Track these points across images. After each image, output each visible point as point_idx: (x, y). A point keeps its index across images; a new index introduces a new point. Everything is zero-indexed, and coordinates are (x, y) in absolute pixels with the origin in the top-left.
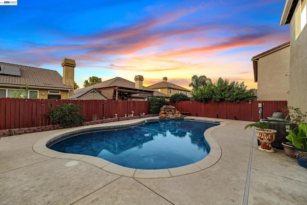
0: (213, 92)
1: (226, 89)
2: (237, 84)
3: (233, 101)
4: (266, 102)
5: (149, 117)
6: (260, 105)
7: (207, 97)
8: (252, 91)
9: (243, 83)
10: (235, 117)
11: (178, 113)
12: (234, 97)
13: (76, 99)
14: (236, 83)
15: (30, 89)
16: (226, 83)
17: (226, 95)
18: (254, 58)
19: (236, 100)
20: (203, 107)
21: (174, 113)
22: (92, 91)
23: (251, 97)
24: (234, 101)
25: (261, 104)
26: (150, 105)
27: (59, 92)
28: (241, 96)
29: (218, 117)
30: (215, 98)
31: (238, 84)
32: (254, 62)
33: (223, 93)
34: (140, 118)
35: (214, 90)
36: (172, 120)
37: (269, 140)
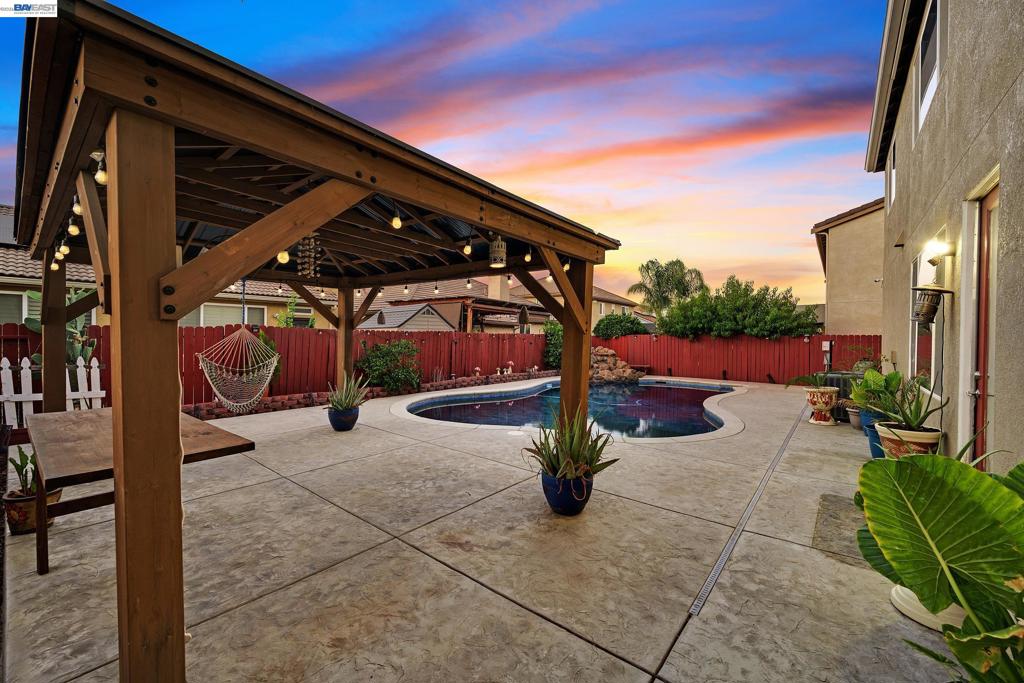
0: (713, 313)
1: (745, 305)
2: (774, 293)
3: (764, 336)
4: (843, 339)
5: (548, 376)
6: (826, 346)
7: (700, 326)
8: (809, 309)
9: (789, 291)
10: (769, 376)
11: (624, 367)
12: (768, 327)
13: (396, 330)
14: (771, 289)
15: (249, 302)
16: (748, 289)
17: (747, 322)
18: (817, 226)
19: (773, 331)
20: (686, 350)
21: (612, 365)
22: (425, 310)
23: (808, 325)
24: (769, 336)
25: (828, 343)
26: (547, 345)
27: (309, 311)
28: (783, 324)
29: (725, 377)
30: (719, 329)
31: (777, 293)
32: (818, 236)
33: (739, 316)
34: (529, 379)
35: (716, 309)
36: (609, 383)
37: (826, 403)
